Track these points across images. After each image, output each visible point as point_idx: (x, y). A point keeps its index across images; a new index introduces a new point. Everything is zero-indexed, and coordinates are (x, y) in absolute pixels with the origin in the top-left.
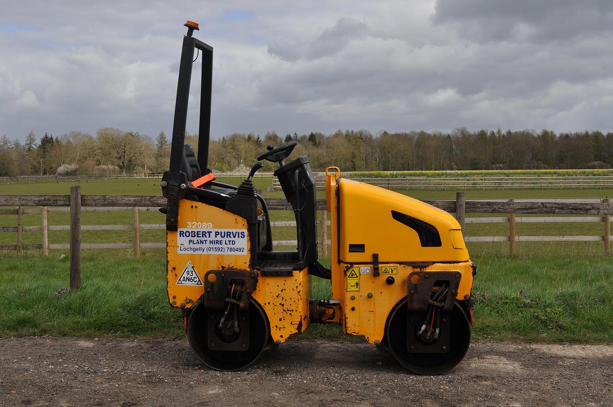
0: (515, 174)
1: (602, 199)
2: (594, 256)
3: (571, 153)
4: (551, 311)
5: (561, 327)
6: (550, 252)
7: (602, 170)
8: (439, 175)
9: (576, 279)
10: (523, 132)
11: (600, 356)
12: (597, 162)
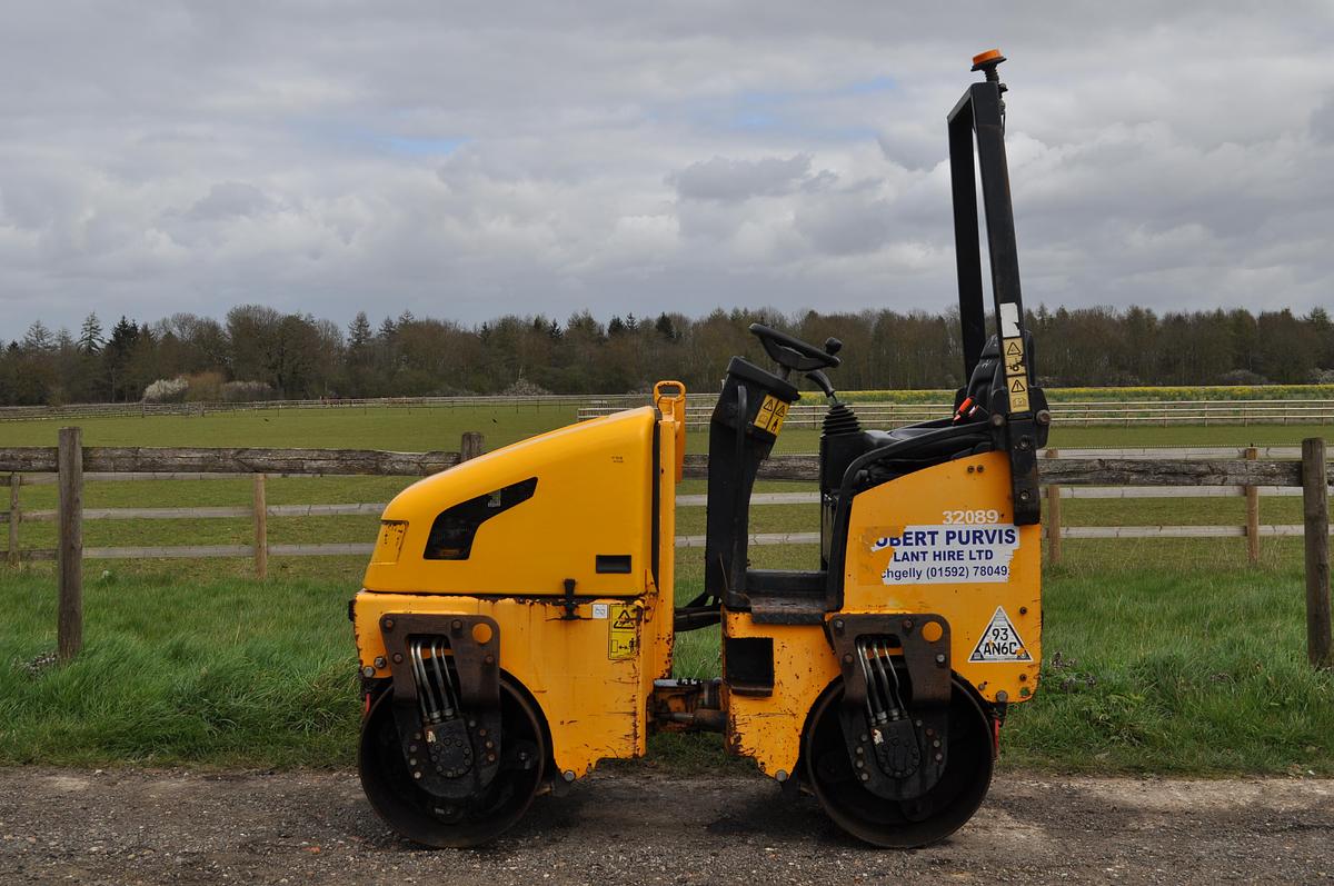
0: (1074, 395)
1: (1241, 449)
2: (1227, 570)
3: (1188, 353)
4: (1119, 700)
5: (1139, 738)
6: (1135, 559)
7: (1250, 387)
8: (919, 398)
9: (1184, 621)
10: (1091, 311)
11: (1225, 806)
12: (1240, 371)
